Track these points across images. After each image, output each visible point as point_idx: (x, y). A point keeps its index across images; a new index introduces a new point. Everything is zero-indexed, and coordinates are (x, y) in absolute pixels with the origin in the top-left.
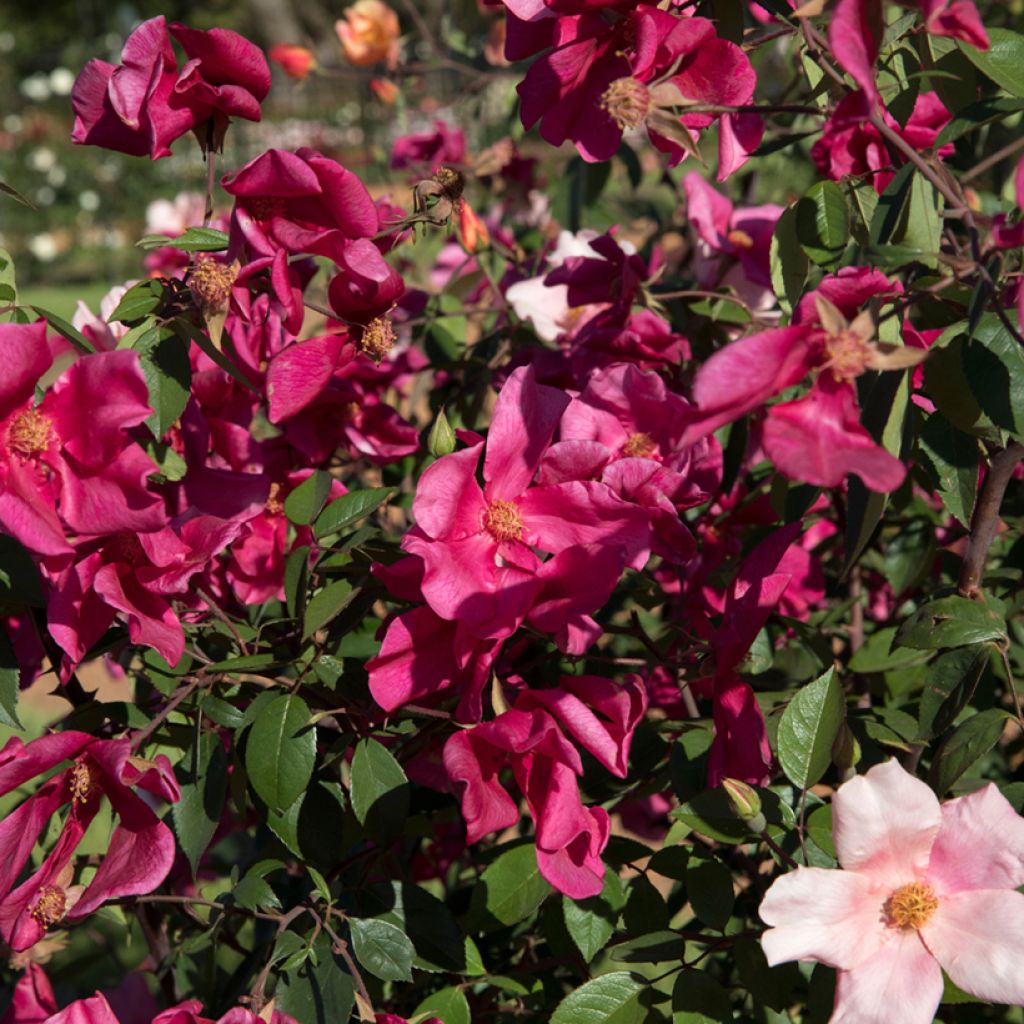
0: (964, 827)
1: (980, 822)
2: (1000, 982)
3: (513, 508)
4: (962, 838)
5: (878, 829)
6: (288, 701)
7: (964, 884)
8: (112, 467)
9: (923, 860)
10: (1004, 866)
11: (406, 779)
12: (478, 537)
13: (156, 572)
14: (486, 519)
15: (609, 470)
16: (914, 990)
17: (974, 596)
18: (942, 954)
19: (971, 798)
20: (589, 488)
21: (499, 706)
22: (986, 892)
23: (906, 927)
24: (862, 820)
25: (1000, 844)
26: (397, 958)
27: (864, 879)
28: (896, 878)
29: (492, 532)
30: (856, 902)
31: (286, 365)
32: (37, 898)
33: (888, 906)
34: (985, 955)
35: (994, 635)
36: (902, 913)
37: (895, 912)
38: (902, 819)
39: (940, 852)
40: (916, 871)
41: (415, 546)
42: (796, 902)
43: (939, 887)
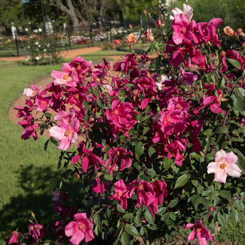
0: (229, 156)
1: (231, 155)
2: (234, 174)
3: (169, 118)
4: (229, 157)
5: (220, 157)
6: (140, 142)
7: (229, 163)
8: (126, 116)
9: (224, 160)
10: (234, 161)
11: (155, 152)
12: (165, 122)
13: (126, 127)
14: (166, 120)
15: (181, 113)
16: (224, 176)
17: (224, 126)
18: (227, 172)
19: (229, 153)
20: (179, 116)
21: (169, 143)
22: (231, 164)
23: (223, 168)
24: (218, 156)
25: (233, 158)
26: (153, 174)
27: (218, 163)
28: (221, 163)
29: (167, 121)
30: (217, 166)
31: (143, 102)
32: (113, 168)
33: (221, 166)
34: (232, 171)
35: (227, 131)
36: (222, 167)
37: (221, 167)
38: (223, 156)
39: (226, 159)
40: (223, 162)
41: (160, 123)
42: (211, 166)
43: (226, 164)
